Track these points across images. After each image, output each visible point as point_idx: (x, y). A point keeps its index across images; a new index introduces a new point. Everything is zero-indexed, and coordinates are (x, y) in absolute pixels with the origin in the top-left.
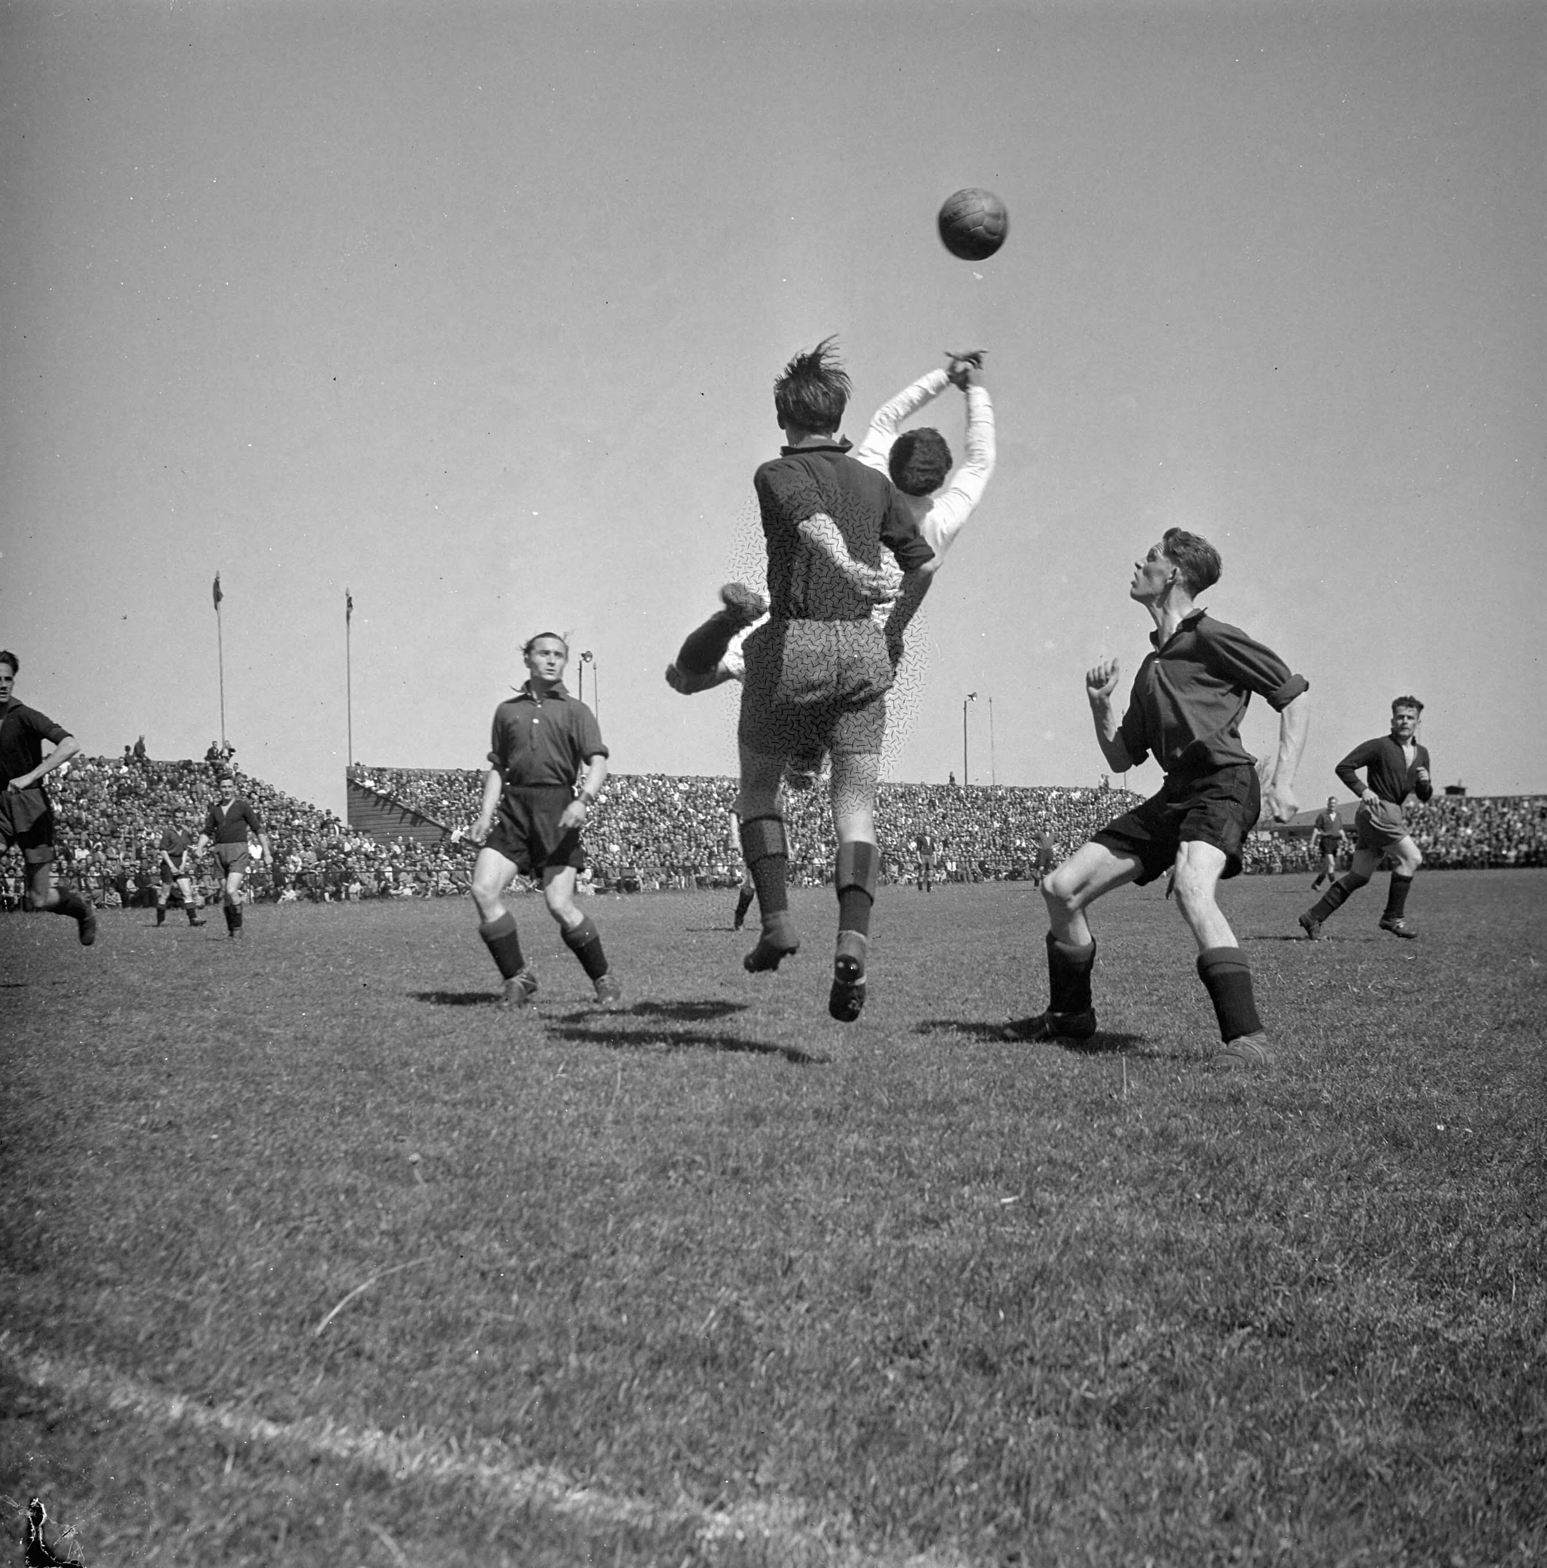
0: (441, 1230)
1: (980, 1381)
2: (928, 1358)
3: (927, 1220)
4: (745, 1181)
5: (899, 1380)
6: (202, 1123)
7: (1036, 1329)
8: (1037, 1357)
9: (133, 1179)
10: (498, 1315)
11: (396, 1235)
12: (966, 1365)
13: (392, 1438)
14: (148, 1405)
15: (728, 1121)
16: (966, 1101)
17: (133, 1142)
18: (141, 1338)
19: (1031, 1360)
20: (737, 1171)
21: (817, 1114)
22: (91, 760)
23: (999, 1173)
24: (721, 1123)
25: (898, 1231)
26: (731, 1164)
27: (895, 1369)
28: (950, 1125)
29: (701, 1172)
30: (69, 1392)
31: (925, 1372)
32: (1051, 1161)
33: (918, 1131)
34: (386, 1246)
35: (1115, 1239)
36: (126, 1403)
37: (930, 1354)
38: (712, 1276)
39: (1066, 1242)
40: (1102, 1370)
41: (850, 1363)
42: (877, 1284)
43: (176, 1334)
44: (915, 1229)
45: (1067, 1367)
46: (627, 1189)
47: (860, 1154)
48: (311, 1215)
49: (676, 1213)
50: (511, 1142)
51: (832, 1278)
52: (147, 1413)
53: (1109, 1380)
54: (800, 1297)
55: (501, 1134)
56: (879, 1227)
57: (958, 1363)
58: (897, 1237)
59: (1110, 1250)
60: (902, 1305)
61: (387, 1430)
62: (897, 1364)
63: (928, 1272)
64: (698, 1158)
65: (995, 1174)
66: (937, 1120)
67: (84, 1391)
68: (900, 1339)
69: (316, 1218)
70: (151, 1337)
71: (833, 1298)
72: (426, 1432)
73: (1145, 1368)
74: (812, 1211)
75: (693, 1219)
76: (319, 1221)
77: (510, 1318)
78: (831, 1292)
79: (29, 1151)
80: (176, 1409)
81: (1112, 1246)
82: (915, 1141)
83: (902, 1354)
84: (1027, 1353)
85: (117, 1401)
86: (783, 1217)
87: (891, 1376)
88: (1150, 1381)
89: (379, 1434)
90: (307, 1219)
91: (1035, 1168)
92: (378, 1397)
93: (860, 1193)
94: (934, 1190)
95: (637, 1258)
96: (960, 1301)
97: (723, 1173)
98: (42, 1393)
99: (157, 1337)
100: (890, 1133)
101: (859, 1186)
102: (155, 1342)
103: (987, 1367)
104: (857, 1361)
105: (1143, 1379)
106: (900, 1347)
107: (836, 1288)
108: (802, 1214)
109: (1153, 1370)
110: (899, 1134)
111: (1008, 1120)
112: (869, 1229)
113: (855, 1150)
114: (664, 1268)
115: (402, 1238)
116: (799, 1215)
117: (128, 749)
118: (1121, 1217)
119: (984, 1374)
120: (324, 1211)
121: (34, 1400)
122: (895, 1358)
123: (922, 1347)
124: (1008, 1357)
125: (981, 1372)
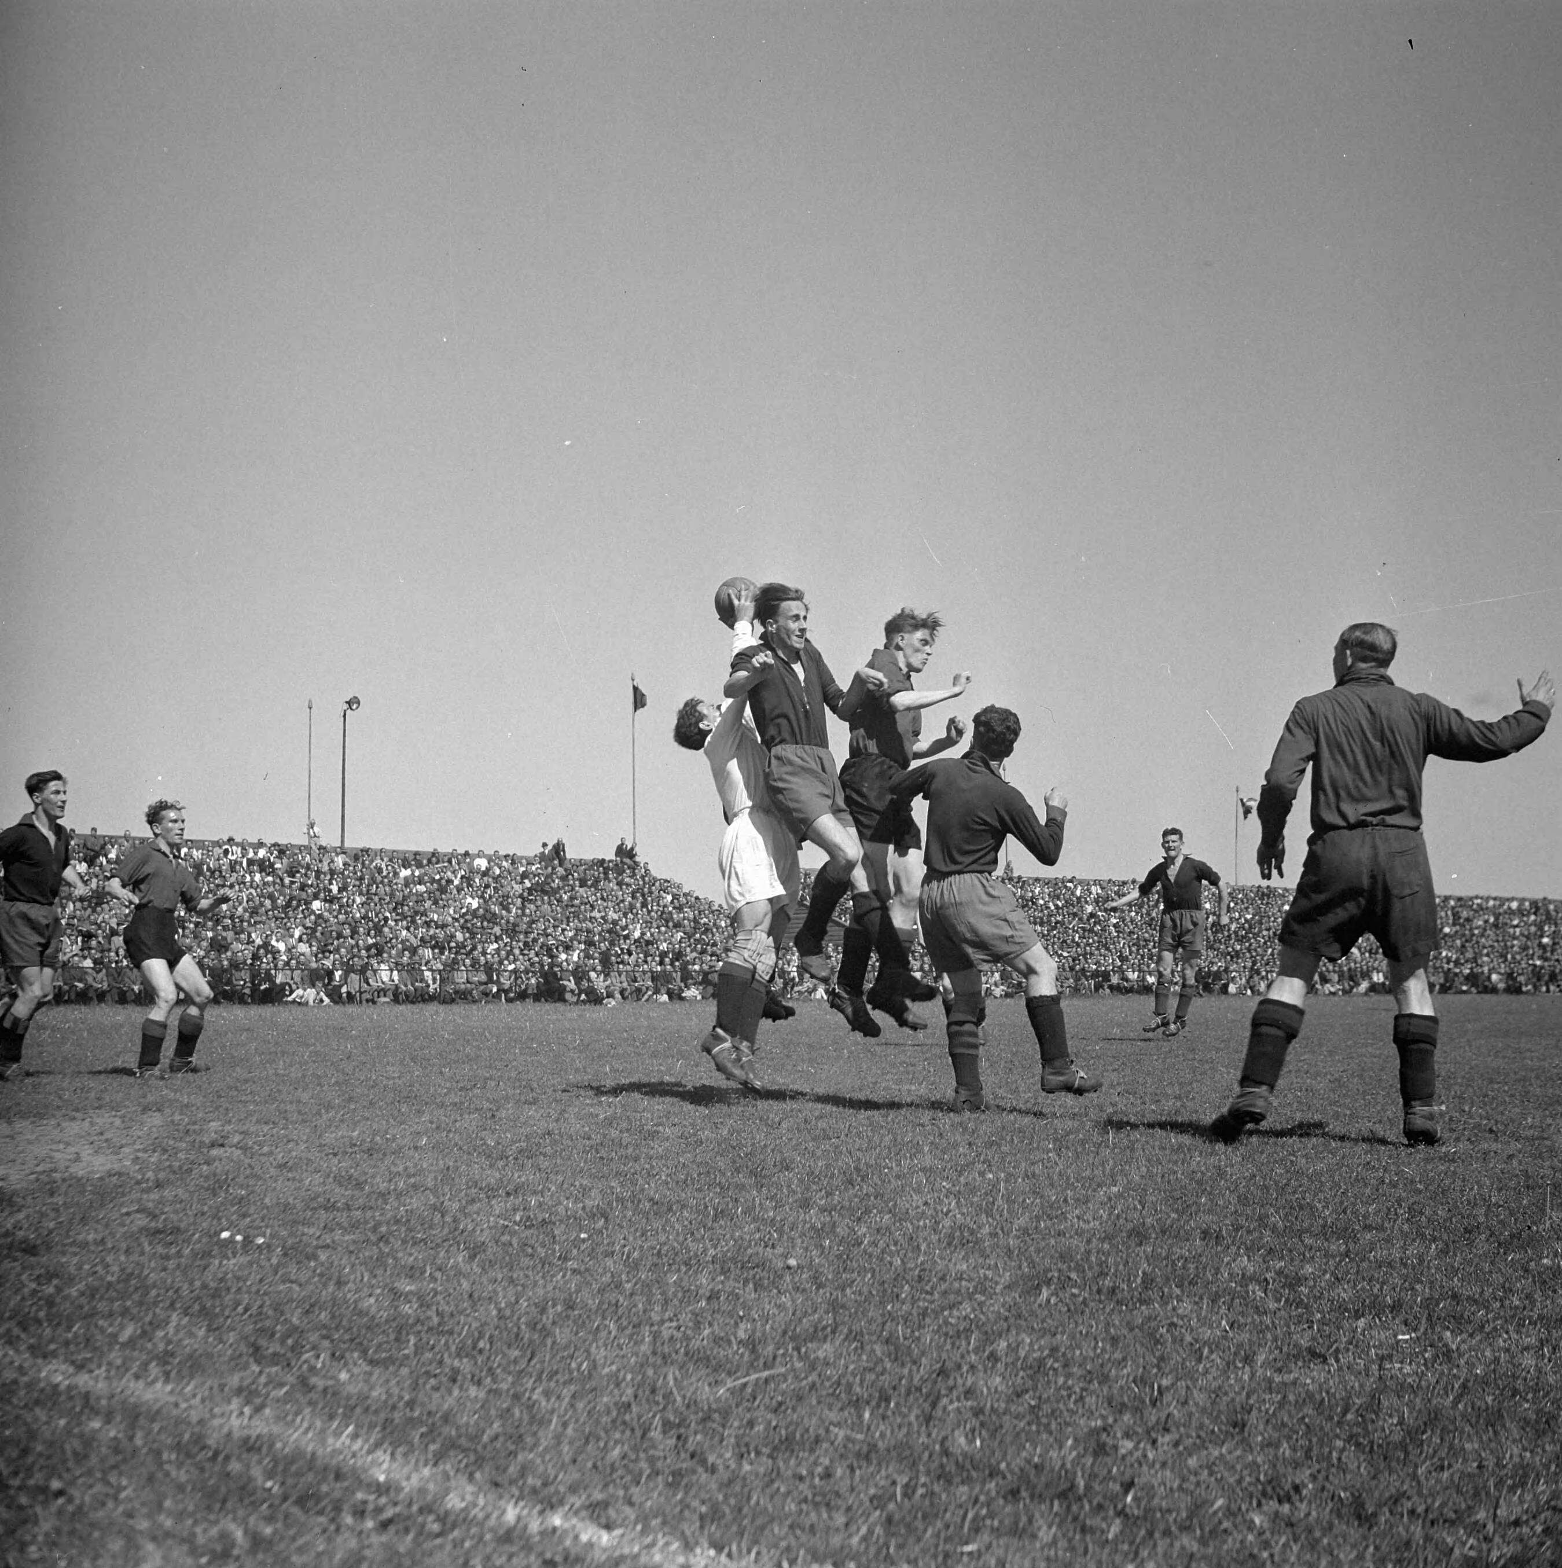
0: (799, 1341)
1: (1354, 1533)
2: (1298, 1504)
3: (1313, 1354)
4: (1119, 1303)
5: (1266, 1525)
6: (574, 1221)
7: (1422, 1479)
8: (1420, 1509)
9: (500, 1276)
10: (849, 1432)
11: (752, 1344)
12: (1339, 1516)
13: (723, 1558)
14: (483, 1509)
15: (1108, 1238)
16: (1368, 1228)
17: (506, 1238)
18: (485, 1438)
19: (1412, 1512)
20: (1113, 1291)
21: (1205, 1234)
22: (506, 856)
23: (1396, 1307)
24: (1102, 1240)
25: (1280, 1364)
26: (1108, 1282)
27: (1261, 1513)
28: (1347, 1254)
29: (1075, 1291)
30: (407, 1490)
31: (1294, 1520)
32: (1455, 1297)
33: (1312, 1258)
34: (742, 1356)
35: (1519, 1384)
36: (463, 1505)
37: (1301, 1501)
38: (1076, 1402)
39: (1464, 1386)
40: (1490, 1528)
41: (1212, 1505)
42: (1253, 1418)
43: (520, 1437)
44: (1300, 1364)
45: (1453, 1523)
46: (996, 1306)
47: (1245, 1279)
48: (671, 1320)
49: (1044, 1332)
50: (883, 1252)
51: (1204, 1410)
52: (481, 1516)
53: (1497, 1539)
54: (1167, 1430)
55: (874, 1244)
56: (1261, 1358)
57: (1331, 1511)
58: (1279, 1371)
59: (1514, 1396)
60: (1277, 1446)
61: (719, 1548)
62: (1265, 1508)
63: (1308, 1410)
64: (1074, 1275)
65: (1393, 1308)
66: (1333, 1247)
67: (422, 1491)
68: (1270, 1482)
69: (674, 1324)
70: (496, 1437)
71: (1203, 1434)
72: (758, 1553)
73: (1539, 1529)
74: (1188, 1338)
75: (1063, 1339)
76: (679, 1328)
77: (860, 1437)
78: (1201, 1427)
79: (404, 1242)
80: (511, 1514)
81: (1515, 1392)
82: (1309, 1269)
83: (1271, 1498)
84: (1409, 1505)
85: (454, 1502)
86: (1157, 1342)
87: (1257, 1521)
88: (1542, 1544)
89: (712, 1552)
90: (667, 1325)
91: (1438, 1305)
92: (715, 1514)
93: (1242, 1320)
94: (1322, 1322)
95: (998, 1379)
96: (1339, 1443)
97: (1099, 1292)
98: (381, 1489)
99: (501, 1439)
100: (1282, 1258)
101: (1242, 1314)
102: (498, 1445)
103: (1364, 1519)
104: (1220, 1502)
105: (1535, 1540)
106: (1269, 1489)
107: (1207, 1422)
108: (1179, 1341)
109: (1547, 1531)
110: (1292, 1260)
111: (1412, 1251)
112: (1248, 1360)
113: (1243, 1275)
114: (1027, 1391)
115: (759, 1348)
116: (1174, 1341)
117: (545, 845)
118: (1528, 1360)
119: (1359, 1525)
120: (685, 1317)
121: (372, 1497)
122: (1264, 1501)
123: (1292, 1492)
124: (1386, 1509)
125: (1356, 1523)
